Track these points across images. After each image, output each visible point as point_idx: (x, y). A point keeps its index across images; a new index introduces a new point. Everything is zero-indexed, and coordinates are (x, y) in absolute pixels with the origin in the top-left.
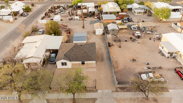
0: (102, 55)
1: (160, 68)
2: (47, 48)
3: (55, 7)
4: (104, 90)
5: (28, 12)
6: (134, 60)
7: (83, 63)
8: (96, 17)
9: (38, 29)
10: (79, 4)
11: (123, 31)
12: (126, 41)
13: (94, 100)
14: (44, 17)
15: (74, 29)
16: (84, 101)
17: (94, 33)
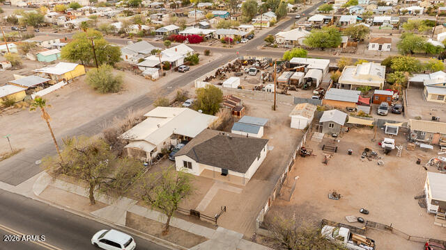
0: (273, 169)
1: (389, 229)
2: (176, 132)
3: (244, 61)
4: (229, 231)
5: (191, 65)
6: (335, 196)
7: (225, 174)
8: (317, 93)
9: (189, 96)
10: (294, 60)
11: (362, 131)
12: (350, 153)
13: (201, 239)
14: (212, 77)
15: (254, 109)
16: (182, 235)
17: (289, 122)
